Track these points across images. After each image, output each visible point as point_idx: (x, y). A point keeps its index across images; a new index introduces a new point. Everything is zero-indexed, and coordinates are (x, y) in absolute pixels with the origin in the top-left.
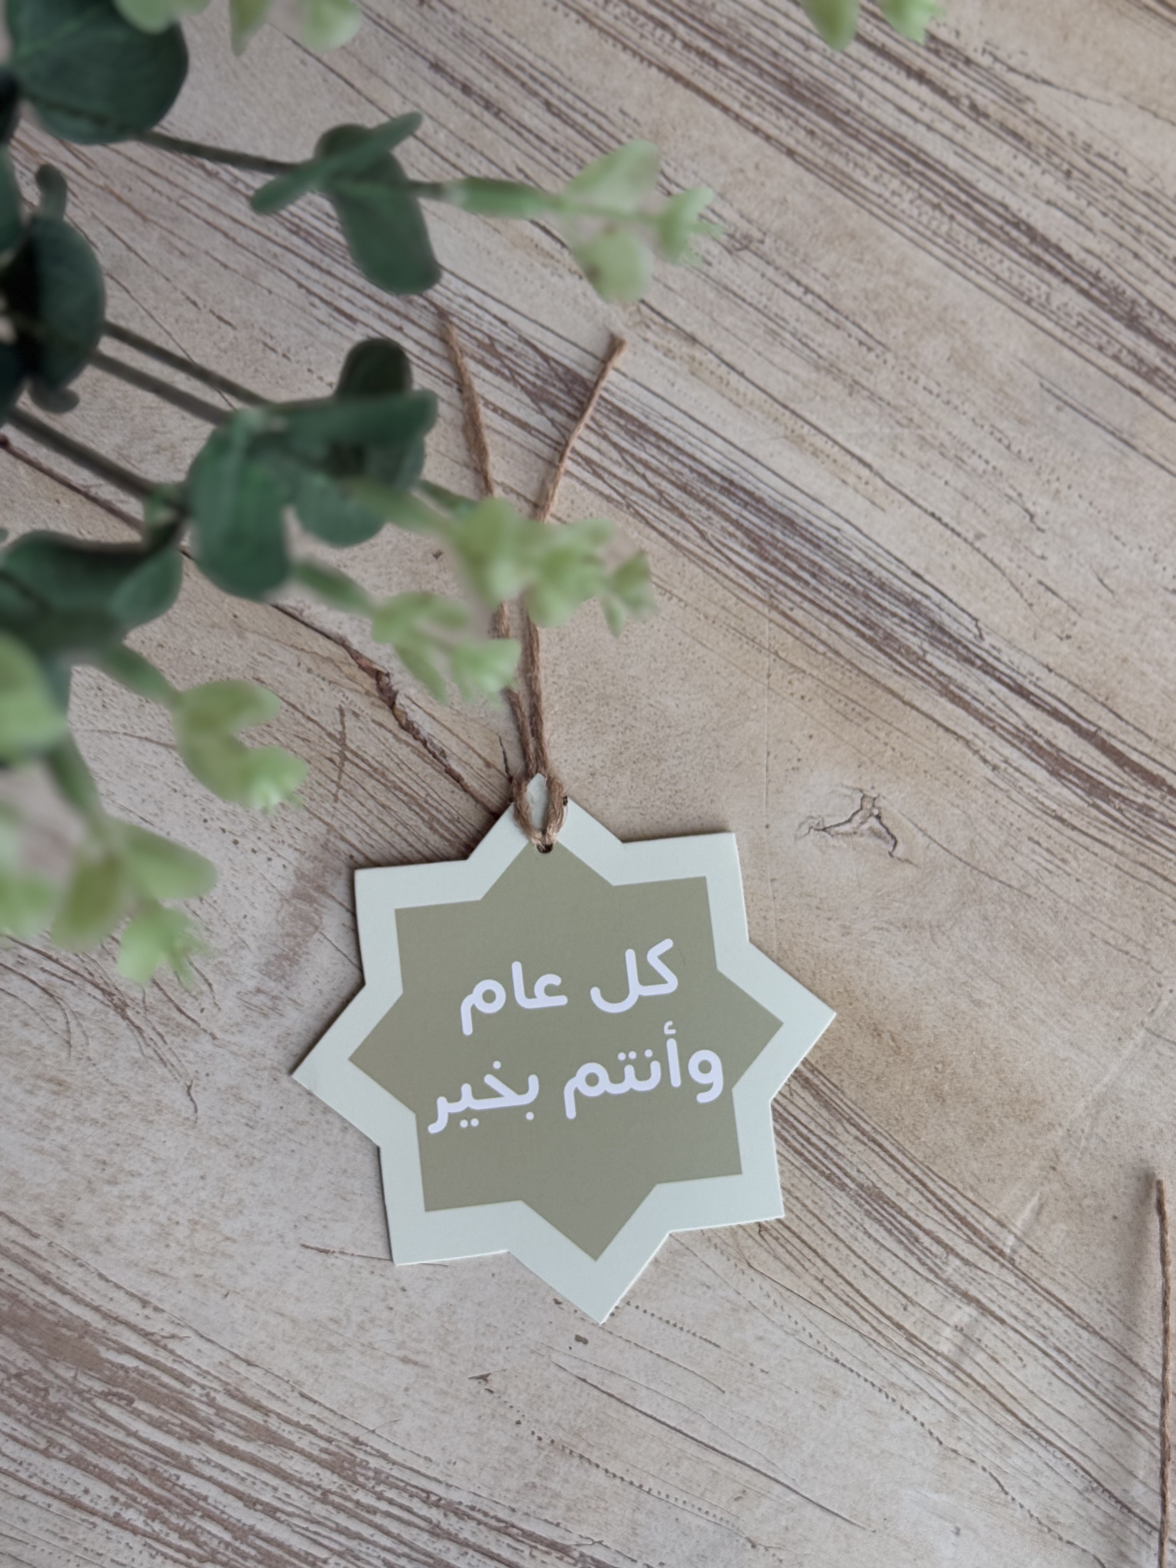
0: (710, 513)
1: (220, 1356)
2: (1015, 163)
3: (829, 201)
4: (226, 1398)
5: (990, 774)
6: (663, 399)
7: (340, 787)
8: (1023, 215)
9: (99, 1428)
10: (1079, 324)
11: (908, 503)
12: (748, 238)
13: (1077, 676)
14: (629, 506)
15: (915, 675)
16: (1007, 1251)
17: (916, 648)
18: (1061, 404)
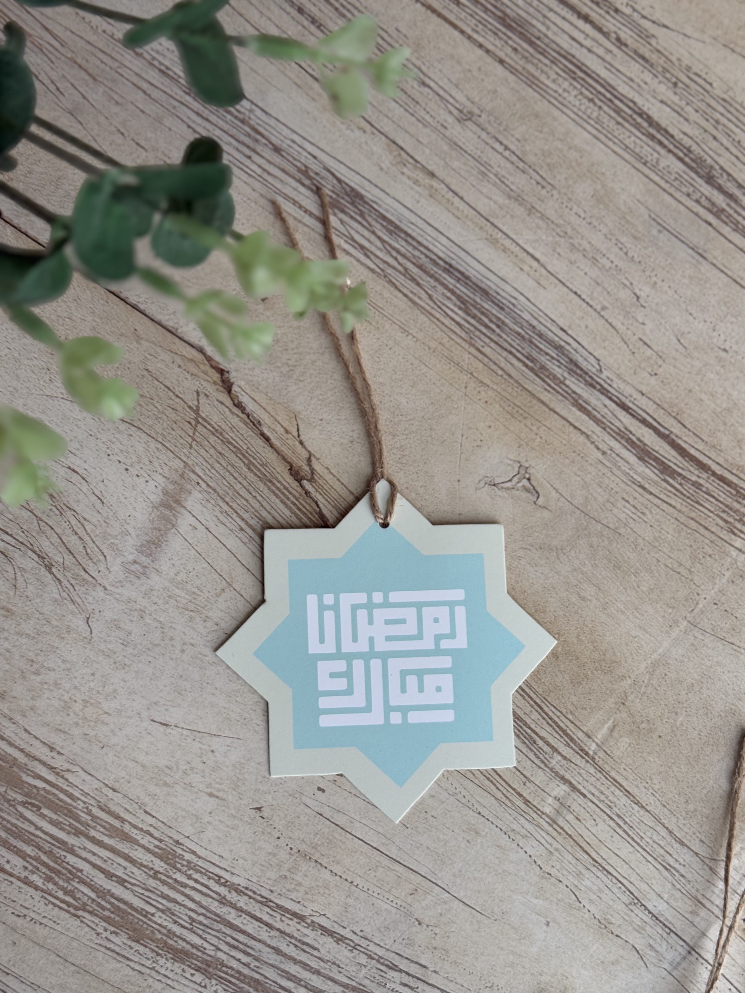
0: (436, 284)
1: (96, 784)
2: (642, 76)
3: (524, 93)
4: (98, 810)
5: (601, 457)
6: (411, 211)
7: (194, 439)
8: (645, 109)
9: (19, 823)
10: (676, 179)
11: (560, 285)
12: (471, 113)
13: (660, 399)
14: (385, 276)
15: (558, 392)
16: (591, 753)
17: (559, 376)
18: (661, 228)
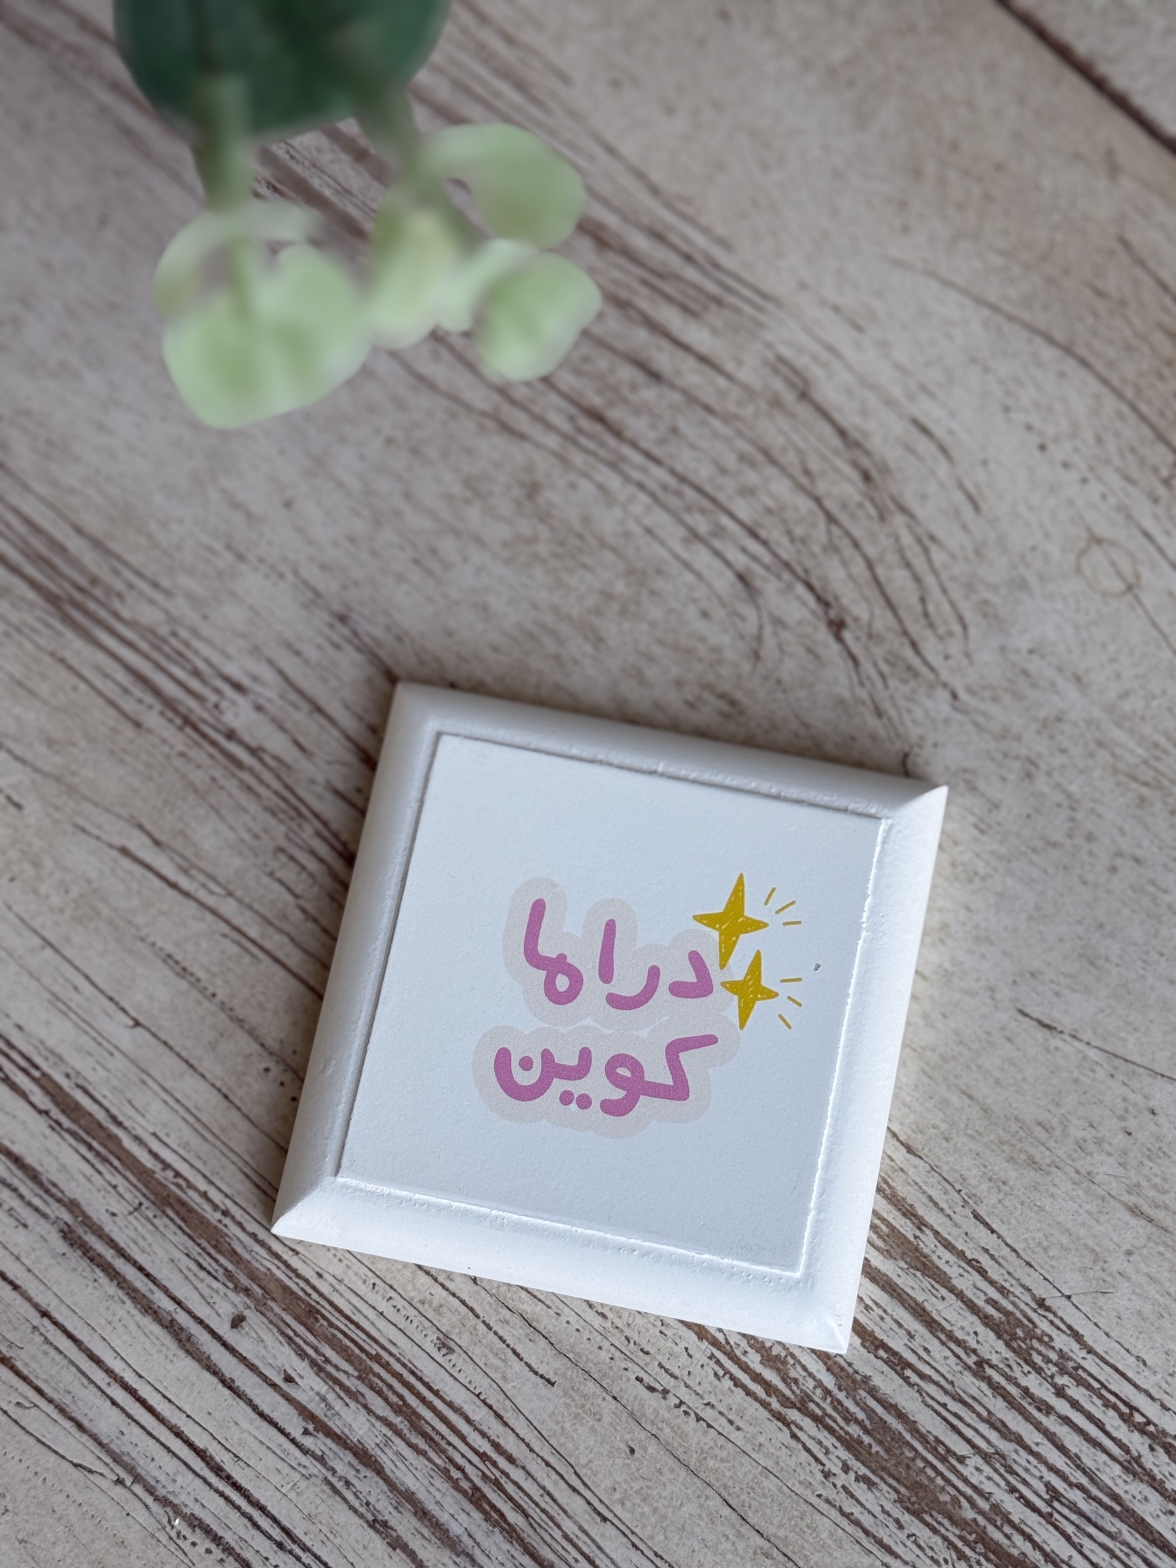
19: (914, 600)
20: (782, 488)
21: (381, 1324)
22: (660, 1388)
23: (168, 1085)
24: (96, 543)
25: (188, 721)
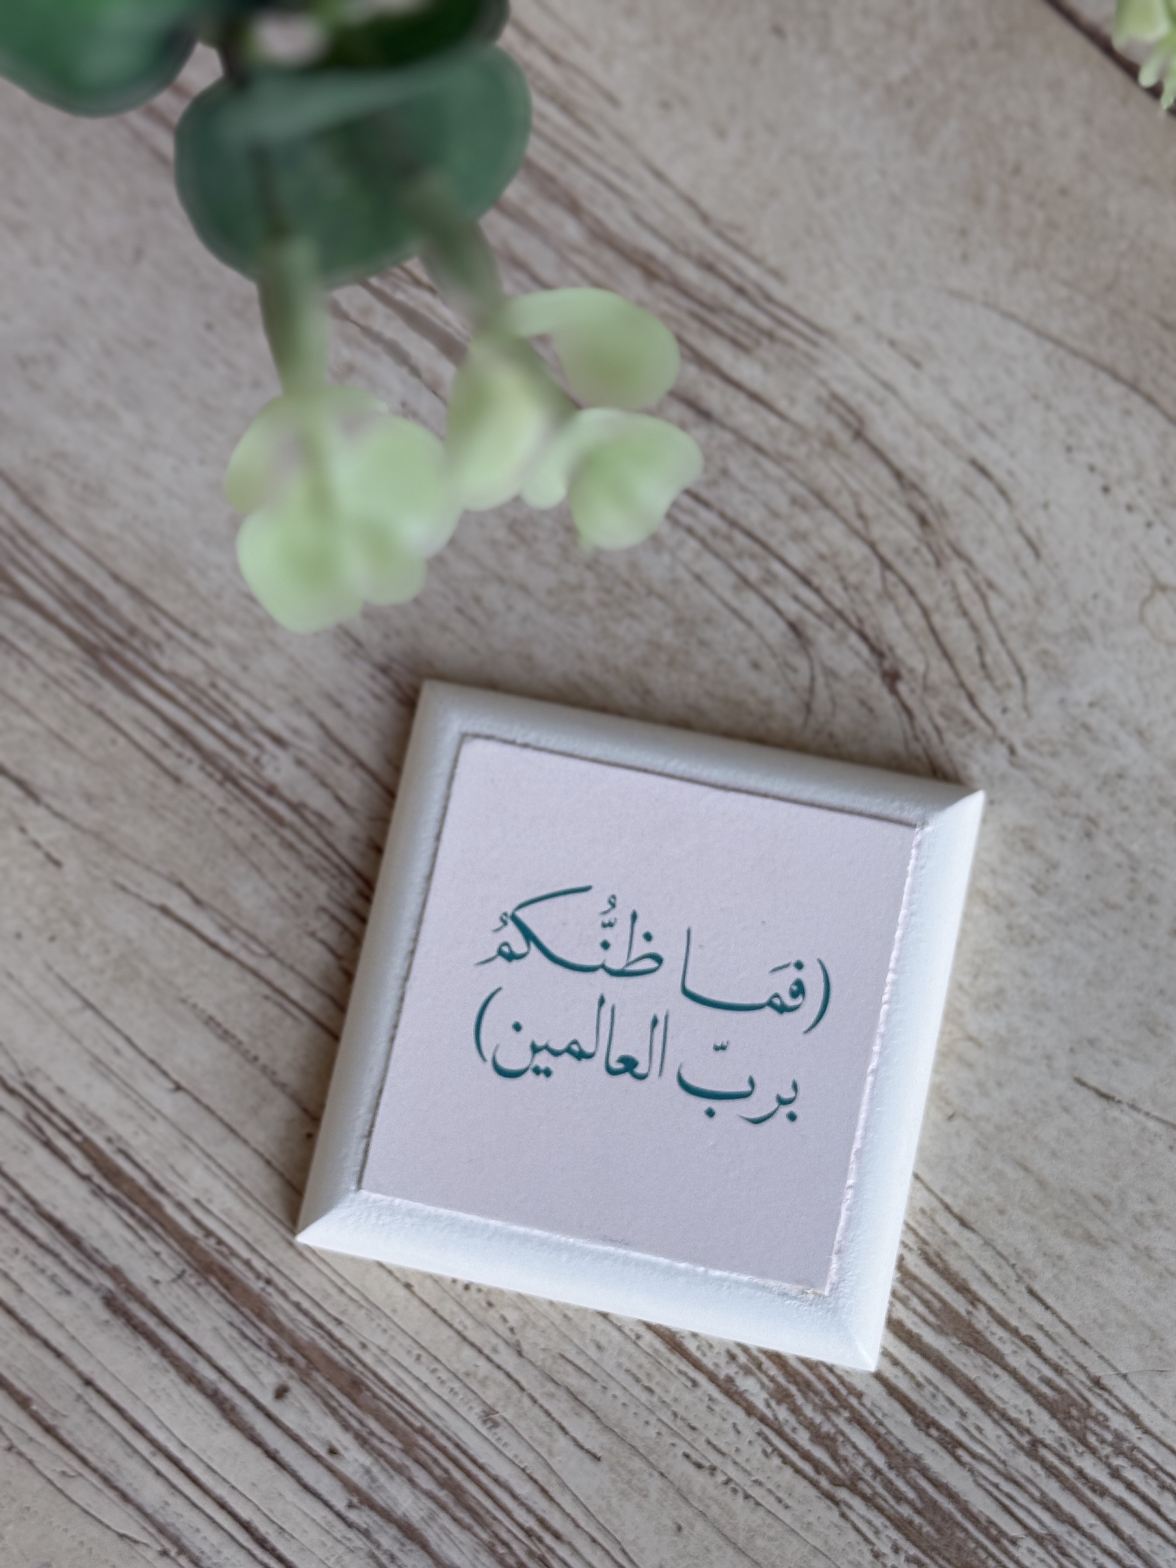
19: (971, 650)
20: (835, 532)
21: (426, 1396)
22: (707, 1464)
23: (210, 1150)
24: (135, 592)
25: (228, 778)
